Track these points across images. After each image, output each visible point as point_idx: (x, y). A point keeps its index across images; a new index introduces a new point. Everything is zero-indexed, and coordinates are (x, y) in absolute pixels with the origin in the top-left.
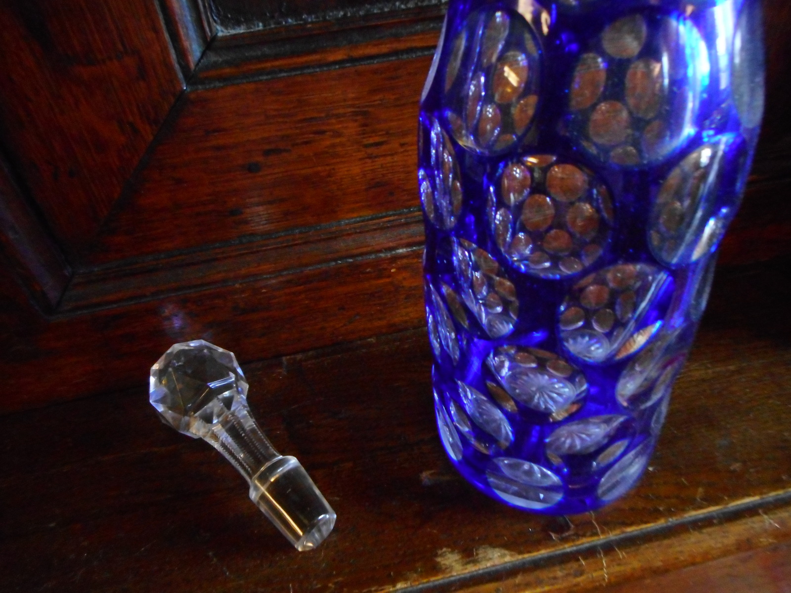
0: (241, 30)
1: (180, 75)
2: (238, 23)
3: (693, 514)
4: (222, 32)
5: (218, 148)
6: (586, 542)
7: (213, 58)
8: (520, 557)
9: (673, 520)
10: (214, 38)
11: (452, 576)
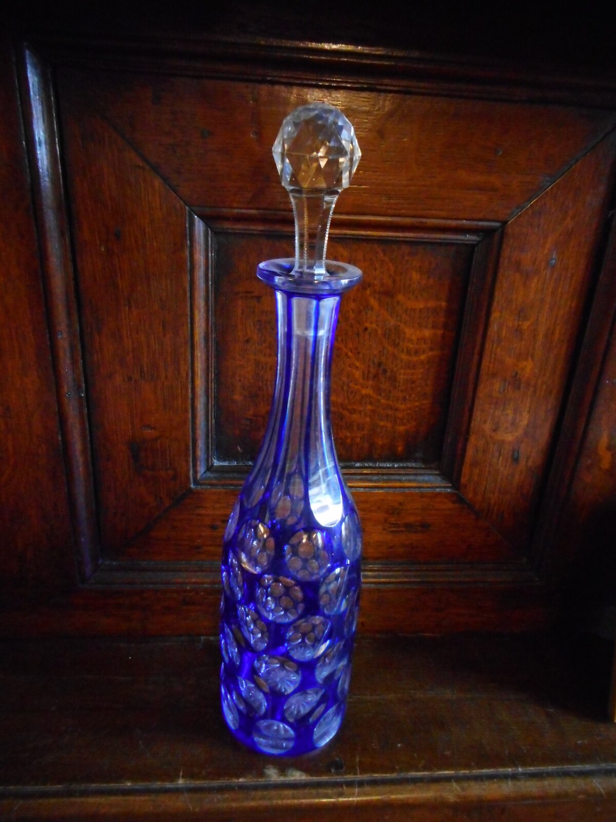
0: (226, 464)
1: (192, 480)
2: (225, 460)
3: (413, 774)
4: (216, 463)
5: (199, 515)
6: (349, 777)
7: (209, 474)
8: (311, 778)
9: (402, 775)
10: (212, 465)
11: (270, 781)
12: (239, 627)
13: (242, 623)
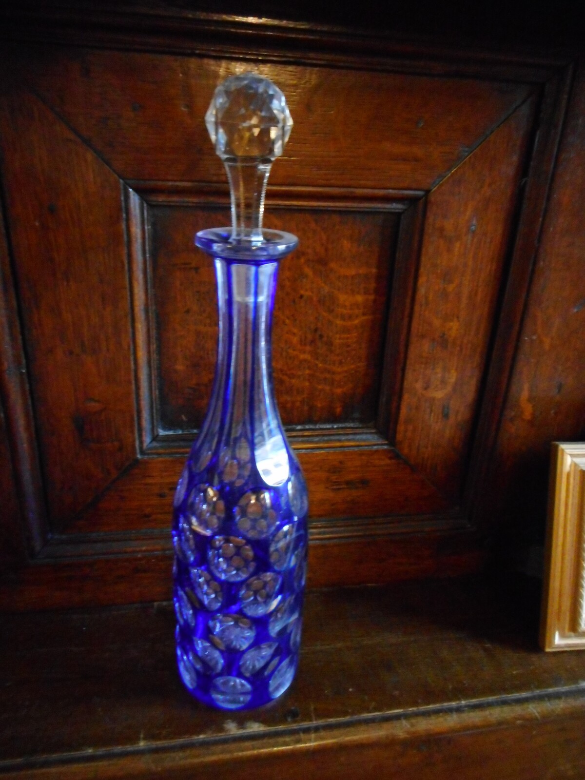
0: (171, 433)
1: (138, 451)
2: (170, 429)
3: (366, 715)
4: (162, 433)
5: (146, 484)
6: (305, 724)
7: (155, 444)
8: (269, 728)
9: (356, 717)
10: (158, 435)
11: (230, 735)
12: (193, 589)
13: (196, 585)
